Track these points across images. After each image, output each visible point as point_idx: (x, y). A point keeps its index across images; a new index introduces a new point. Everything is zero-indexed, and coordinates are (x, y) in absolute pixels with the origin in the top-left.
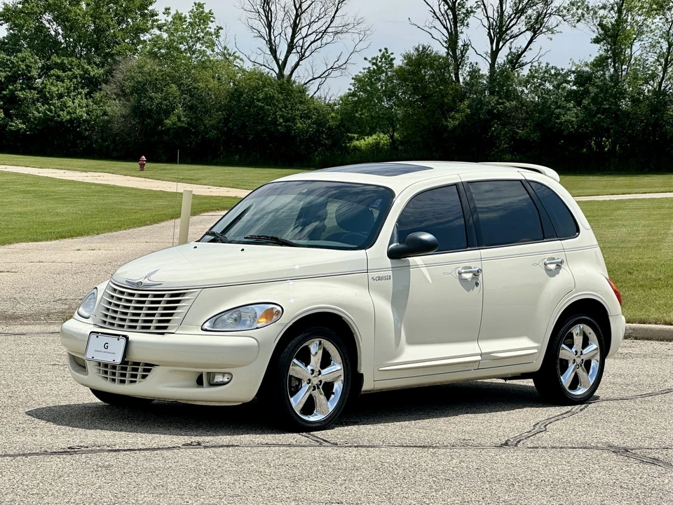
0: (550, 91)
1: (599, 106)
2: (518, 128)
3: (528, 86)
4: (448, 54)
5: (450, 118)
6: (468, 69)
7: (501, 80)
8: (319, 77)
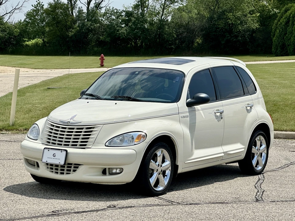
0: (114, 19)
1: (136, 26)
2: (100, 36)
3: (104, 17)
4: (68, 3)
5: (69, 31)
6: (77, 10)
7: (92, 14)
8: (9, 13)
